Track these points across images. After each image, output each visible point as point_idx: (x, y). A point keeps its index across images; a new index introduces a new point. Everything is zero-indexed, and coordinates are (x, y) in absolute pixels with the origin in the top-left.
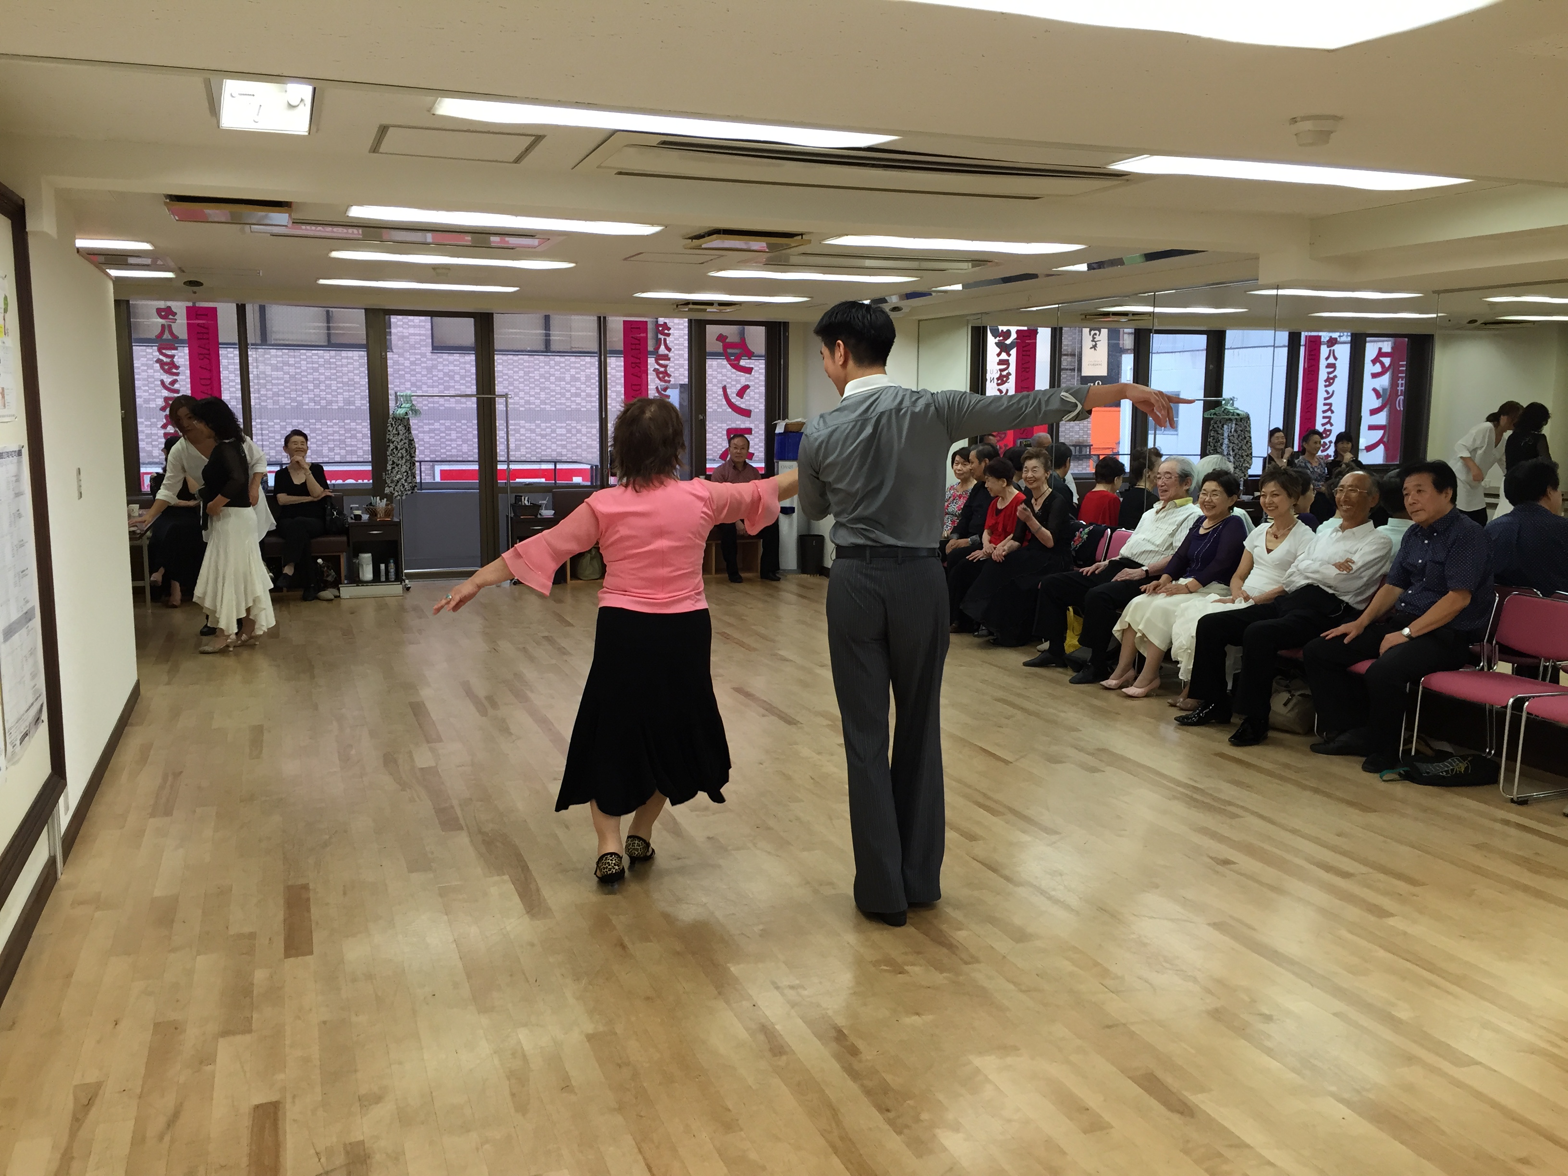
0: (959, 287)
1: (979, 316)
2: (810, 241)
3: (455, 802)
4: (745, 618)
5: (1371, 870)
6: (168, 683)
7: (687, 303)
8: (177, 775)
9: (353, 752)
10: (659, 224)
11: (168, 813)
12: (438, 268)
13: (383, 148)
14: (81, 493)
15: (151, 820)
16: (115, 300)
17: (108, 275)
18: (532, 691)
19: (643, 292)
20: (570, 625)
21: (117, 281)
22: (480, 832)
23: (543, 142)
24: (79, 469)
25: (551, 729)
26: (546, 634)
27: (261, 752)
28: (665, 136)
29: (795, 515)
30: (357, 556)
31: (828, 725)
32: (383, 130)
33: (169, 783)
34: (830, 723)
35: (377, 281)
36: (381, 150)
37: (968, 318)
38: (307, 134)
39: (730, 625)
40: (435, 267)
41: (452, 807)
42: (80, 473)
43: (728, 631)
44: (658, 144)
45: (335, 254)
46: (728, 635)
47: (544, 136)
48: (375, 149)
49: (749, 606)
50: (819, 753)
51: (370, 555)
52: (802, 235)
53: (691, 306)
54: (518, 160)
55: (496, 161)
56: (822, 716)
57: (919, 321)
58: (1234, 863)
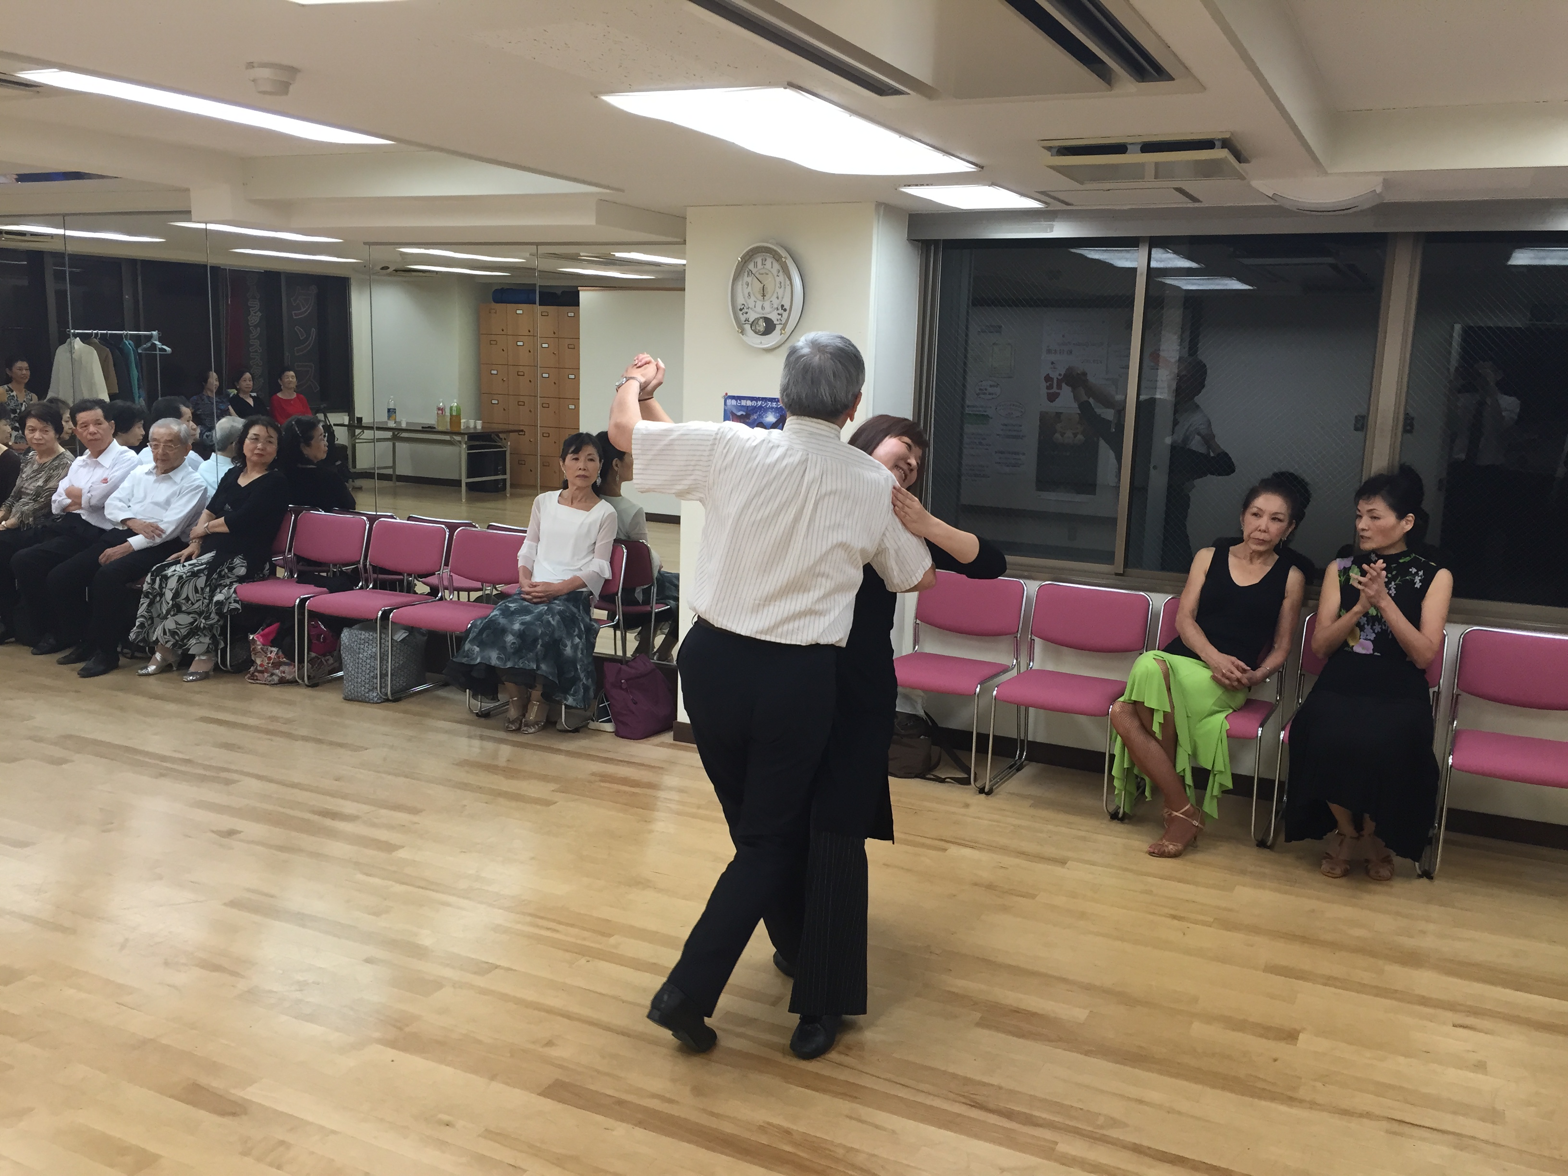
5: (373, 808)
58: (240, 832)
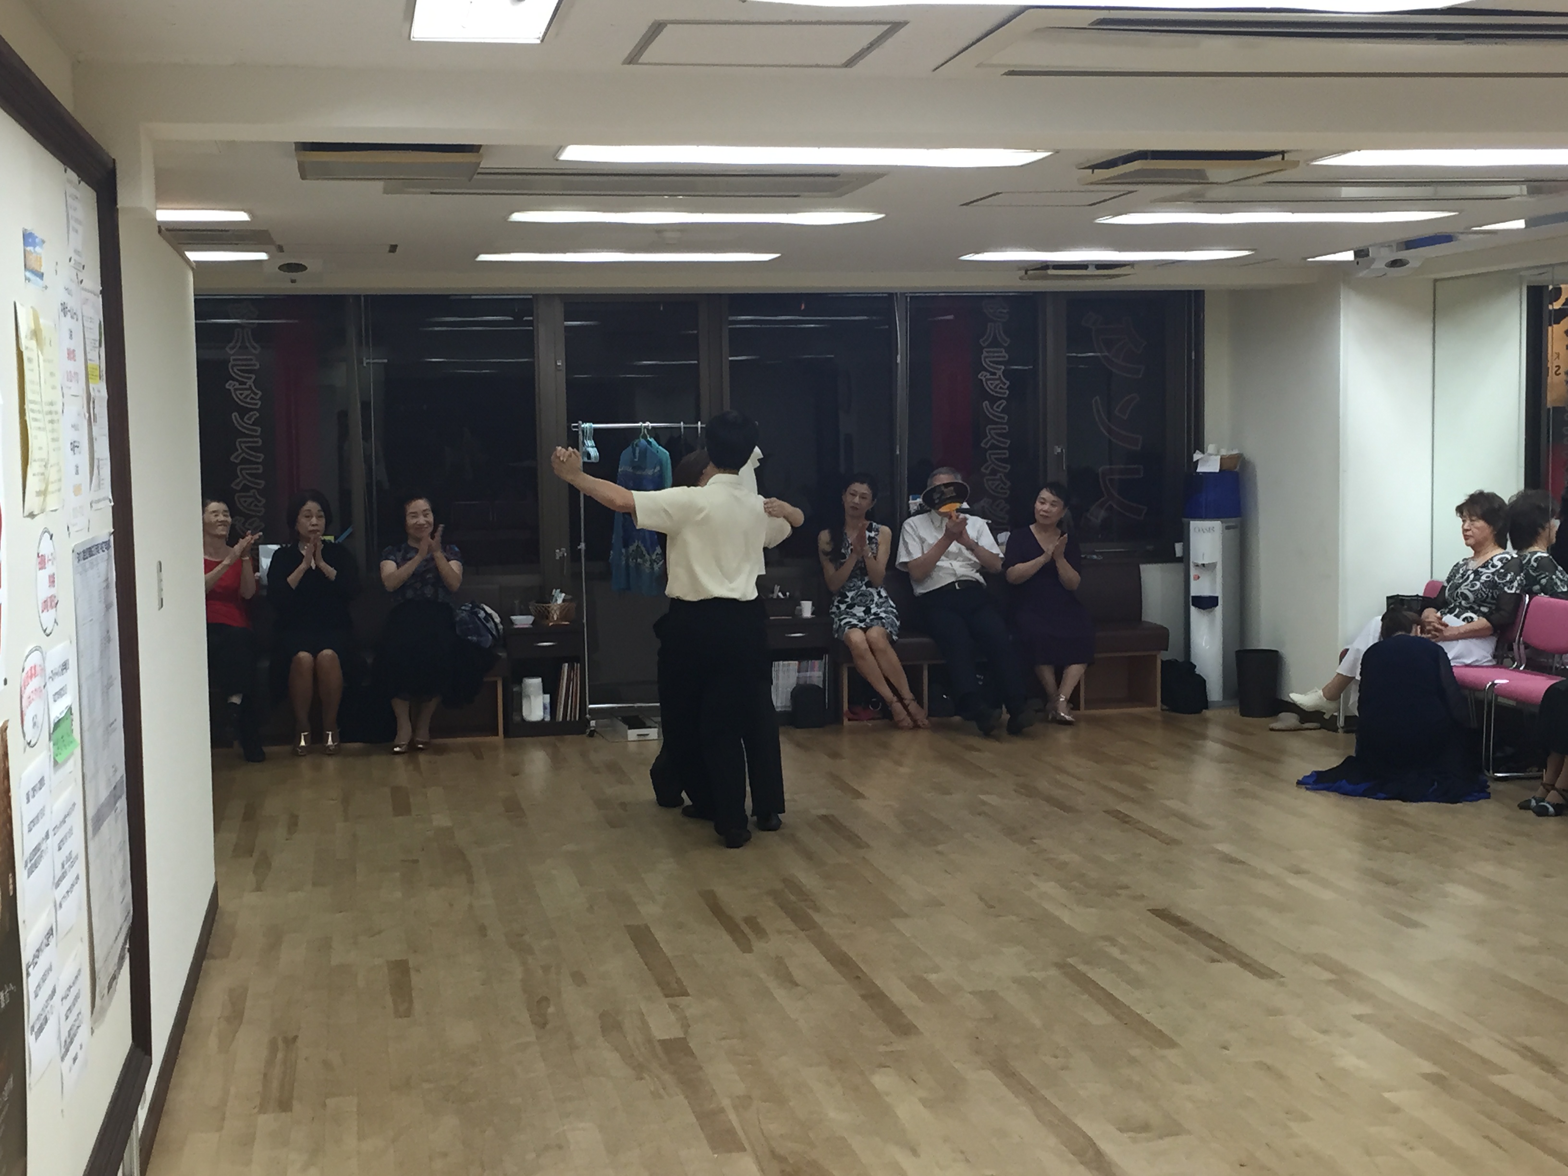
0: (1520, 224)
1: (1541, 271)
2: (1296, 164)
3: (726, 1102)
4: (1150, 787)
6: (258, 889)
7: (1045, 266)
8: (291, 1041)
9: (551, 1010)
10: (1046, 150)
11: (284, 1105)
12: (666, 230)
13: (647, 56)
14: (162, 599)
15: (262, 1119)
16: (195, 300)
17: (187, 261)
18: (817, 909)
19: (977, 253)
20: (859, 795)
21: (201, 267)
22: (774, 1155)
23: (903, 32)
24: (160, 563)
25: (858, 977)
26: (823, 812)
27: (411, 1002)
28: (1107, 12)
29: (1218, 610)
30: (520, 682)
31: (1330, 982)
32: (657, 28)
33: (280, 1055)
34: (1333, 977)
35: (565, 252)
36: (640, 61)
37: (1521, 273)
38: (539, 42)
39: (1125, 798)
40: (659, 229)
41: (722, 1110)
42: (161, 571)
43: (1123, 807)
44: (1089, 25)
45: (517, 217)
46: (1127, 816)
47: (906, 23)
48: (632, 59)
49: (1152, 764)
50: (1325, 1032)
51: (538, 681)
52: (1283, 153)
53: (1051, 272)
54: (850, 63)
55: (817, 66)
56: (1316, 963)
57: (1436, 281)
